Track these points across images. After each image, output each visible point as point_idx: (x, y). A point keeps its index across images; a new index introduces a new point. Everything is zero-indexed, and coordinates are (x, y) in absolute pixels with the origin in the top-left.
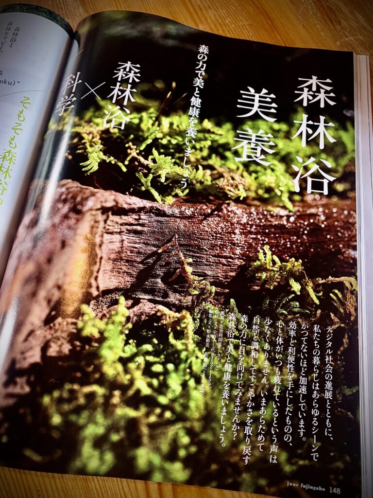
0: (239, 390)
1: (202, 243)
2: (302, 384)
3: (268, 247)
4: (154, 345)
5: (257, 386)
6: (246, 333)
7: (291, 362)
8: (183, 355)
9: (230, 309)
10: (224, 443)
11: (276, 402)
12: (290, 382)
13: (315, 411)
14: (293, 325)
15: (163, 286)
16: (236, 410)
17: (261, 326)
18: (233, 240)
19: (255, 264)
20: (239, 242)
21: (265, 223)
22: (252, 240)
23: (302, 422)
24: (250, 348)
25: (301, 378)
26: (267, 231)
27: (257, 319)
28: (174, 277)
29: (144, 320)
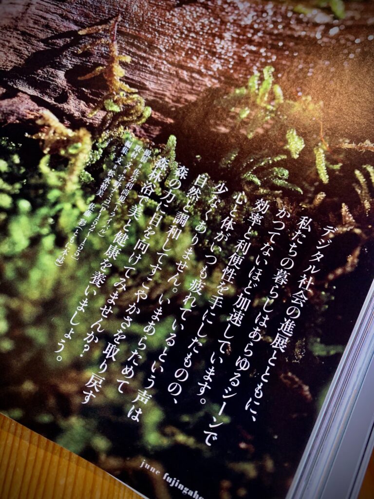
0: (125, 280)
1: (158, 39)
2: (238, 307)
3: (273, 69)
4: (11, 165)
5: (157, 284)
6: (174, 195)
7: (235, 264)
8: (53, 195)
9: (162, 150)
10: (62, 355)
11: (179, 322)
12: (218, 298)
13: (243, 362)
14: (263, 205)
15: (65, 83)
16: (104, 309)
17: (206, 192)
18: (215, 47)
19: (238, 91)
20: (223, 52)
21: (281, 31)
22: (247, 53)
23: (211, 372)
24: (172, 221)
25: (241, 297)
26: (281, 44)
27: (202, 180)
28: (88, 76)
29: (12, 124)
